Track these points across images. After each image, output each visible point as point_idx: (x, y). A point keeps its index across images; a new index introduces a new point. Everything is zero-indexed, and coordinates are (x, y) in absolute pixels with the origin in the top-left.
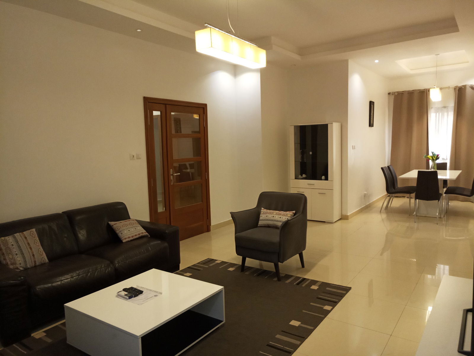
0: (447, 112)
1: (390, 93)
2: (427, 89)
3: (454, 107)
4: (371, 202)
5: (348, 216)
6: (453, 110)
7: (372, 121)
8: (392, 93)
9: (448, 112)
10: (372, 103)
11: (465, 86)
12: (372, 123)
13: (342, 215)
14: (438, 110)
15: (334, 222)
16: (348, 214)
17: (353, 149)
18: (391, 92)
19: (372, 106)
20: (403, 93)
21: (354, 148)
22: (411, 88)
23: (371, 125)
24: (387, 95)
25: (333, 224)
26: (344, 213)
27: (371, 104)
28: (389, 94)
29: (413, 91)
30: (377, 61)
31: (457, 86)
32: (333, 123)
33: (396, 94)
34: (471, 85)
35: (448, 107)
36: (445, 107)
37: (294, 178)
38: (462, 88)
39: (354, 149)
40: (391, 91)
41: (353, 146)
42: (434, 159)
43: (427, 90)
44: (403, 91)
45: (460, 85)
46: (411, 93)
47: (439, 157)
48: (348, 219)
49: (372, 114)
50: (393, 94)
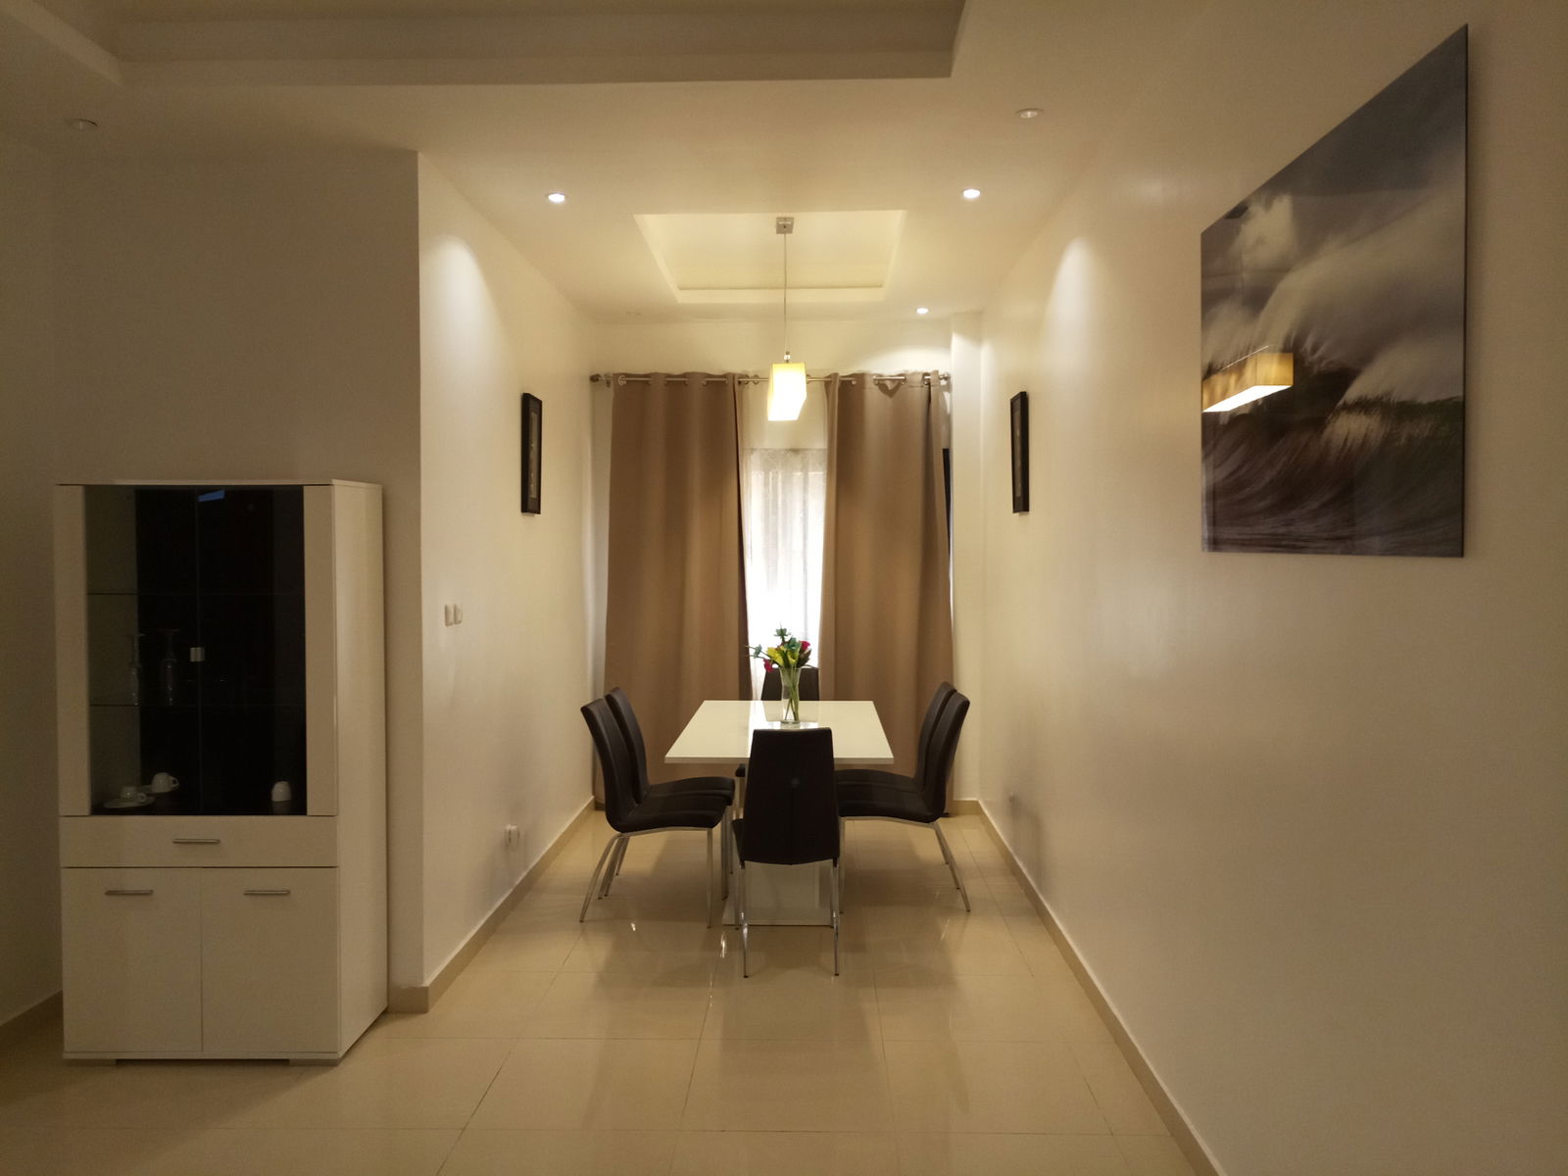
0: (802, 471)
1: (598, 376)
2: (734, 376)
3: (826, 452)
4: (533, 864)
5: (426, 990)
6: (825, 465)
7: (533, 486)
8: (606, 375)
9: (805, 469)
10: (532, 404)
11: (860, 377)
12: (533, 495)
13: (391, 989)
14: (772, 460)
15: (341, 1054)
16: (427, 982)
17: (447, 624)
18: (602, 374)
19: (534, 416)
20: (647, 382)
21: (452, 617)
22: (676, 367)
23: (531, 506)
24: (587, 382)
25: (336, 1069)
26: (402, 980)
27: (530, 406)
28: (594, 379)
29: (684, 375)
30: (557, 198)
31: (836, 374)
32: (335, 482)
33: (622, 383)
34: (881, 376)
35: (806, 449)
36: (795, 451)
37: (85, 805)
38: (851, 381)
39: (456, 622)
40: (601, 371)
41: (446, 609)
42: (793, 661)
43: (734, 379)
44: (648, 372)
45: (845, 371)
46: (678, 385)
47: (809, 653)
48: (424, 1010)
49: (533, 455)
50: (608, 383)
